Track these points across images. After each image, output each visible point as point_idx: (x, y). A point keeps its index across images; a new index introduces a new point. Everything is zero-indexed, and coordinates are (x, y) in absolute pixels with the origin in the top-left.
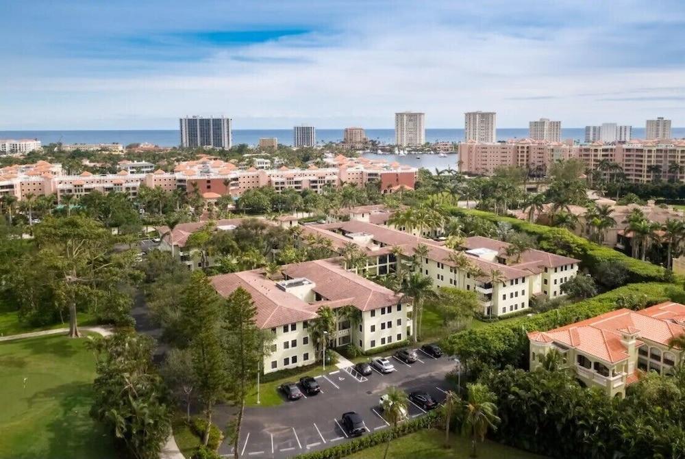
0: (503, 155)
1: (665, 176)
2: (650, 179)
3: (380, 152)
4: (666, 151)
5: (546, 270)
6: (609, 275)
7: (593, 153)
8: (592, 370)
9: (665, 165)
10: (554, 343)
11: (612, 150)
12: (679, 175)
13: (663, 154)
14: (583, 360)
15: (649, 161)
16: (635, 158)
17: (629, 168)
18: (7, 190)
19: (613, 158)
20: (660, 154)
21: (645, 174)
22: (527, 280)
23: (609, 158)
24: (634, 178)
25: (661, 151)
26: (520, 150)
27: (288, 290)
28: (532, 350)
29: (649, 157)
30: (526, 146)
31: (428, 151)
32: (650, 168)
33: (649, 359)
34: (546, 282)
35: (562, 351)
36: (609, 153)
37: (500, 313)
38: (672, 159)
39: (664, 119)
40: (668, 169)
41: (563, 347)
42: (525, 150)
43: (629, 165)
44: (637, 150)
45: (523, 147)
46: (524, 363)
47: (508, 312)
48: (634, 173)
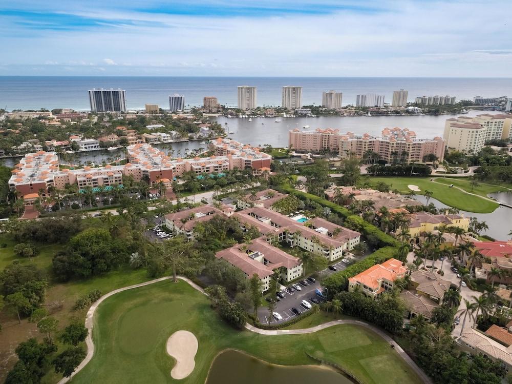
0: (315, 140)
1: (399, 157)
2: (392, 159)
3: (230, 116)
4: (401, 144)
5: (348, 239)
6: (372, 241)
7: (364, 144)
8: (368, 290)
9: (400, 151)
10: (357, 282)
11: (373, 142)
12: (406, 157)
13: (399, 145)
14: (365, 286)
15: (392, 149)
16: (385, 147)
17: (381, 151)
18: (50, 183)
19: (374, 146)
20: (398, 145)
21: (390, 156)
22: (342, 246)
23: (371, 148)
24: (383, 157)
25: (398, 144)
26: (324, 137)
27: (255, 259)
28: (350, 284)
29: (392, 147)
30: (327, 135)
31: (260, 115)
32: (393, 153)
33: (385, 284)
34: (348, 244)
35: (359, 284)
36: (372, 143)
37: (332, 260)
38: (403, 148)
39: (404, 91)
40: (401, 153)
41: (360, 283)
42: (327, 137)
43: (382, 150)
44: (387, 143)
45: (326, 136)
46: (346, 289)
47: (335, 259)
48: (384, 154)
